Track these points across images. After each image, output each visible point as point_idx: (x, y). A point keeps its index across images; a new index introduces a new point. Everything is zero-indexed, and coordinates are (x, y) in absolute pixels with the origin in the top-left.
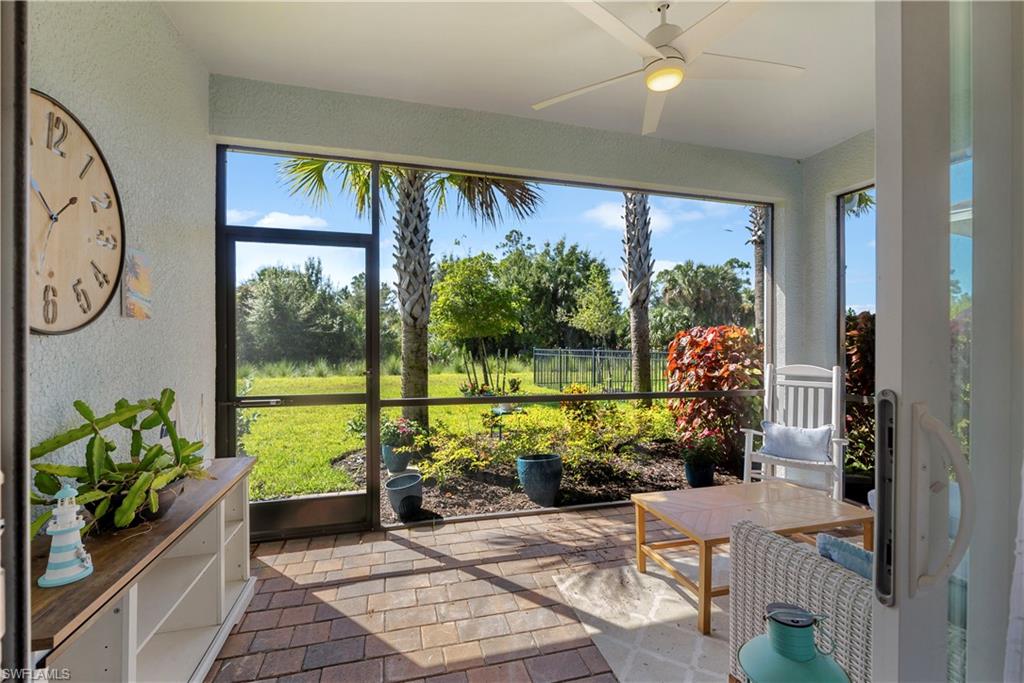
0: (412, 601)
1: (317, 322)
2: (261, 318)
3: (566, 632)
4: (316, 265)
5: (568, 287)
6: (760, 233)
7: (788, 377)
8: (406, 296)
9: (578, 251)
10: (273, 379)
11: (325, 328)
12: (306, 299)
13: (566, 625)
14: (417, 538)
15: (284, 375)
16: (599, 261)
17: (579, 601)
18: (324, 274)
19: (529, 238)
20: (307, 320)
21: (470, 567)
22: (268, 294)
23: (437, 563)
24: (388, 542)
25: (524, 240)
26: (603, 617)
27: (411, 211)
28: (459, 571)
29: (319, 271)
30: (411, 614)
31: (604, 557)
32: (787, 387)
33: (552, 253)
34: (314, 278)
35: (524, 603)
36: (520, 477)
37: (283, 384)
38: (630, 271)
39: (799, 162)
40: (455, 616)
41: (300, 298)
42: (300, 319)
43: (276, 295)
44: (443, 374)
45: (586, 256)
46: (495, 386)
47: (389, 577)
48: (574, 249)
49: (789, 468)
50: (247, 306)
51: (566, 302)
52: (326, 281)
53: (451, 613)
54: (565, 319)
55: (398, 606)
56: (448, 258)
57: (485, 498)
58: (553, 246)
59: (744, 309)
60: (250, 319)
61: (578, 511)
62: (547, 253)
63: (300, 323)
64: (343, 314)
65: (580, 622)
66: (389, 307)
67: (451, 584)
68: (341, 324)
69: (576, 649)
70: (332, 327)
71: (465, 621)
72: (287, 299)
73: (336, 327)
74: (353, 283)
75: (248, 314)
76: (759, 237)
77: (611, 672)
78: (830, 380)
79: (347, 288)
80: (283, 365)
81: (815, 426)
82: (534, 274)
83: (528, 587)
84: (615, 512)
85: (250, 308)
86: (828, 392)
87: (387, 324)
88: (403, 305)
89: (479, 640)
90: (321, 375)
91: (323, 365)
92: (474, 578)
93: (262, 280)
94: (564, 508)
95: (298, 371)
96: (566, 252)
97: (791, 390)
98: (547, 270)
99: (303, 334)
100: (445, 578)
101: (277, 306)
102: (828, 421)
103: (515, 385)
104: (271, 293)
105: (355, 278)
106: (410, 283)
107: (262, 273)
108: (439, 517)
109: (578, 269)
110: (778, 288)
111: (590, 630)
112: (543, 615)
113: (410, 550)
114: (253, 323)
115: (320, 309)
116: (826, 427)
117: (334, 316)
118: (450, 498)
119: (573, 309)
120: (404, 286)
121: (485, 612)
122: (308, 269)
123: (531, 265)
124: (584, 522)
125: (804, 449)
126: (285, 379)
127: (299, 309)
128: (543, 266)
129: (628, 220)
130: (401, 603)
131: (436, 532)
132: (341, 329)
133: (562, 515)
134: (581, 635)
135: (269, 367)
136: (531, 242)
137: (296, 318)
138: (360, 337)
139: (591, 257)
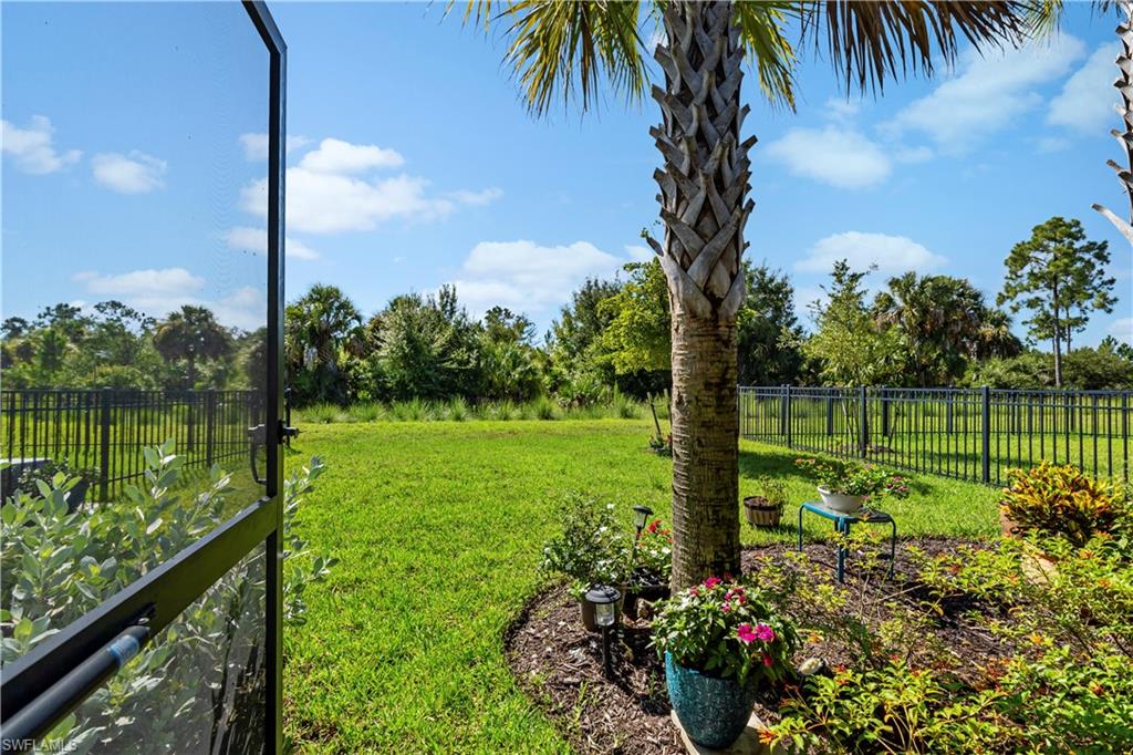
1: (453, 356)
2: (392, 352)
4: (451, 293)
8: (693, 242)
10: (402, 423)
11: (460, 363)
12: (441, 330)
15: (416, 418)
16: (778, 280)
18: (459, 305)
20: (443, 354)
22: (400, 325)
27: (706, 27)
29: (454, 300)
34: (449, 308)
37: (415, 430)
41: (434, 329)
42: (434, 353)
43: (409, 325)
44: (605, 420)
45: (763, 273)
50: (378, 339)
52: (461, 311)
54: (791, 343)
59: (984, 336)
60: (381, 354)
63: (434, 357)
64: (479, 347)
66: (526, 341)
68: (478, 359)
70: (468, 362)
72: (420, 330)
73: (473, 363)
74: (486, 318)
75: (378, 348)
79: (480, 322)
80: (415, 403)
85: (383, 341)
87: (528, 358)
88: (684, 267)
90: (458, 418)
91: (460, 405)
93: (394, 310)
95: (431, 414)
99: (437, 370)
101: (410, 339)
104: (404, 324)
105: (489, 312)
106: (707, 208)
107: (394, 304)
114: (386, 357)
115: (455, 343)
117: (470, 349)
120: (687, 217)
122: (442, 298)
126: (418, 424)
127: (432, 341)
132: (479, 364)
135: (399, 407)
137: (429, 352)
138: (498, 373)
139: (769, 275)
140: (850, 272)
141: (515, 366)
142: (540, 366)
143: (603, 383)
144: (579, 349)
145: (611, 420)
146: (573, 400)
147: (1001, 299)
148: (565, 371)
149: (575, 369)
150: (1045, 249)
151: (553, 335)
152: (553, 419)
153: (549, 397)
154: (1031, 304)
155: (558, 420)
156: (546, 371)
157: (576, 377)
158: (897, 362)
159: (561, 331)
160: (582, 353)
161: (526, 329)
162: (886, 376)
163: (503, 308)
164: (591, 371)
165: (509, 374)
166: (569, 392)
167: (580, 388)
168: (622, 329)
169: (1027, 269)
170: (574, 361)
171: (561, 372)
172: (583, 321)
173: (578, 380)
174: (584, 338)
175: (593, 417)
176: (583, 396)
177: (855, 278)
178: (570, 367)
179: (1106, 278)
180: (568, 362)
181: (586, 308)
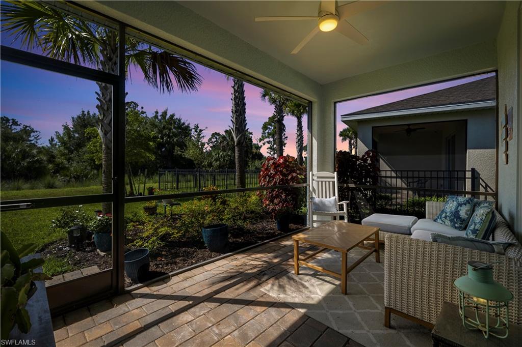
0: (191, 333)
3: (293, 317)
5: (169, 137)
6: (279, 117)
7: (318, 177)
9: (175, 117)
13: (289, 312)
14: (158, 291)
17: (284, 298)
19: (142, 108)
21: (209, 298)
23: (187, 303)
24: (136, 299)
25: (139, 108)
26: (302, 302)
28: (205, 303)
30: (197, 341)
31: (274, 272)
32: (318, 182)
33: (159, 118)
35: (259, 309)
36: (205, 239)
38: (236, 127)
39: (321, 85)
40: (227, 331)
44: (92, 187)
45: (179, 121)
46: (137, 192)
47: (160, 322)
48: (172, 116)
49: (319, 216)
51: (168, 145)
53: (223, 330)
54: (179, 153)
55: (183, 340)
56: (86, 113)
57: (183, 256)
58: (160, 114)
59: (253, 152)
61: (242, 252)
62: (156, 117)
65: (293, 309)
66: (33, 142)
67: (208, 312)
69: (304, 323)
71: (236, 332)
76: (278, 119)
77: (328, 327)
78: (334, 178)
81: (330, 197)
82: (148, 128)
83: (253, 299)
84: (259, 249)
86: (334, 183)
87: (36, 153)
89: (253, 340)
92: (219, 304)
94: (235, 252)
96: (168, 117)
97: (320, 183)
98: (156, 126)
100: (200, 311)
102: (334, 195)
103: (151, 191)
108: (164, 273)
109: (175, 128)
110: (314, 139)
111: (303, 311)
112: (274, 313)
113: (159, 300)
116: (334, 198)
118: (161, 260)
119: (185, 148)
121: (243, 322)
123: (146, 123)
124: (249, 258)
125: (329, 207)
128: (154, 124)
129: (235, 101)
130: (184, 337)
131: (169, 283)
133: (236, 256)
134: (301, 315)
136: (144, 110)
138: (8, 162)
139: (182, 122)
140: (199, 129)
141: (24, 158)
142: (45, 158)
143: (92, 168)
144: (76, 149)
145: (95, 187)
146: (71, 178)
147: (260, 140)
148: (65, 162)
149: (72, 160)
150: (271, 125)
151: (56, 140)
152: (56, 188)
153: (52, 177)
154: (269, 142)
155: (60, 188)
156: (50, 161)
157: (74, 165)
158: (227, 161)
159: (63, 138)
160: (78, 152)
161: (32, 134)
162: (223, 166)
163: (10, 118)
164: (84, 162)
165: (18, 163)
166: (68, 173)
167: (76, 171)
168: (98, 144)
169: (267, 131)
170: (72, 156)
171: (62, 162)
172: (78, 134)
173: (74, 167)
174: (80, 143)
175: (84, 186)
176: (79, 176)
177: (201, 131)
178: (69, 160)
179: (286, 136)
180: (68, 156)
181: (81, 126)
